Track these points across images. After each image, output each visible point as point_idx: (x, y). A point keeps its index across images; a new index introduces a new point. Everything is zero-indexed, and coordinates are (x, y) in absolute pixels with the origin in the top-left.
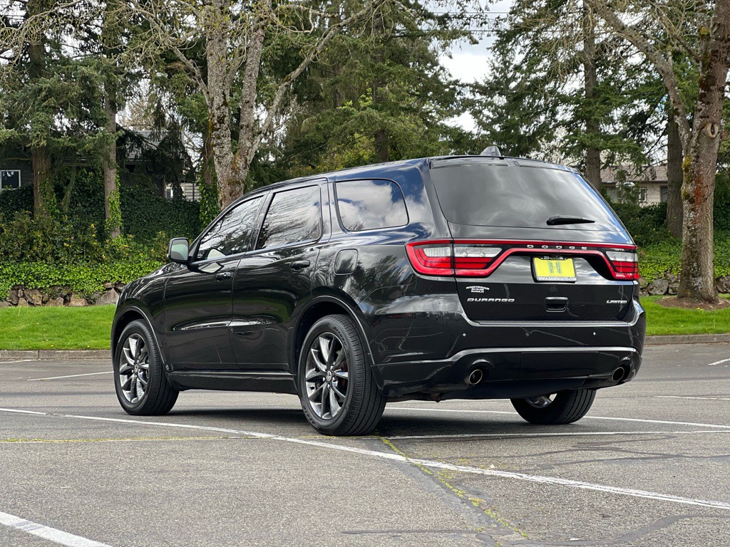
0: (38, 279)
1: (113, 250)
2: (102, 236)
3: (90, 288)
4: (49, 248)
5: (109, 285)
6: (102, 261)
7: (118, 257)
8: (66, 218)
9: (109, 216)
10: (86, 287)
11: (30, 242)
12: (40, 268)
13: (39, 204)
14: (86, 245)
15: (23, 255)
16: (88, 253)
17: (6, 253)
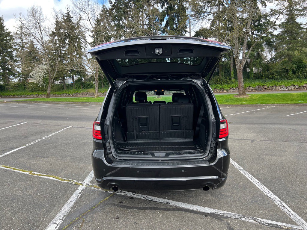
0: (218, 87)
1: (232, 81)
2: (230, 79)
3: (227, 89)
4: (220, 82)
5: (231, 88)
6: (229, 84)
7: (232, 83)
8: (223, 76)
9: (231, 76)
10: (227, 88)
11: (217, 81)
12: (219, 85)
13: (220, 74)
14: (227, 81)
15: (216, 83)
16: (227, 83)
17: (213, 83)
